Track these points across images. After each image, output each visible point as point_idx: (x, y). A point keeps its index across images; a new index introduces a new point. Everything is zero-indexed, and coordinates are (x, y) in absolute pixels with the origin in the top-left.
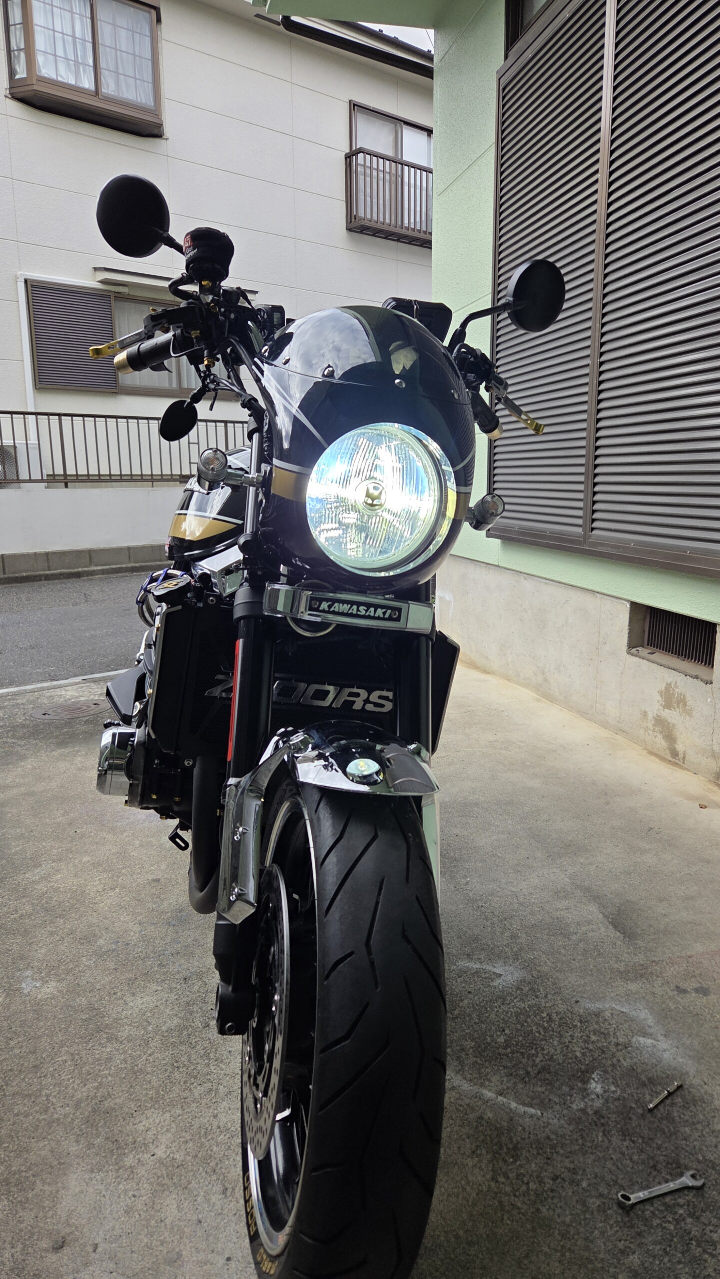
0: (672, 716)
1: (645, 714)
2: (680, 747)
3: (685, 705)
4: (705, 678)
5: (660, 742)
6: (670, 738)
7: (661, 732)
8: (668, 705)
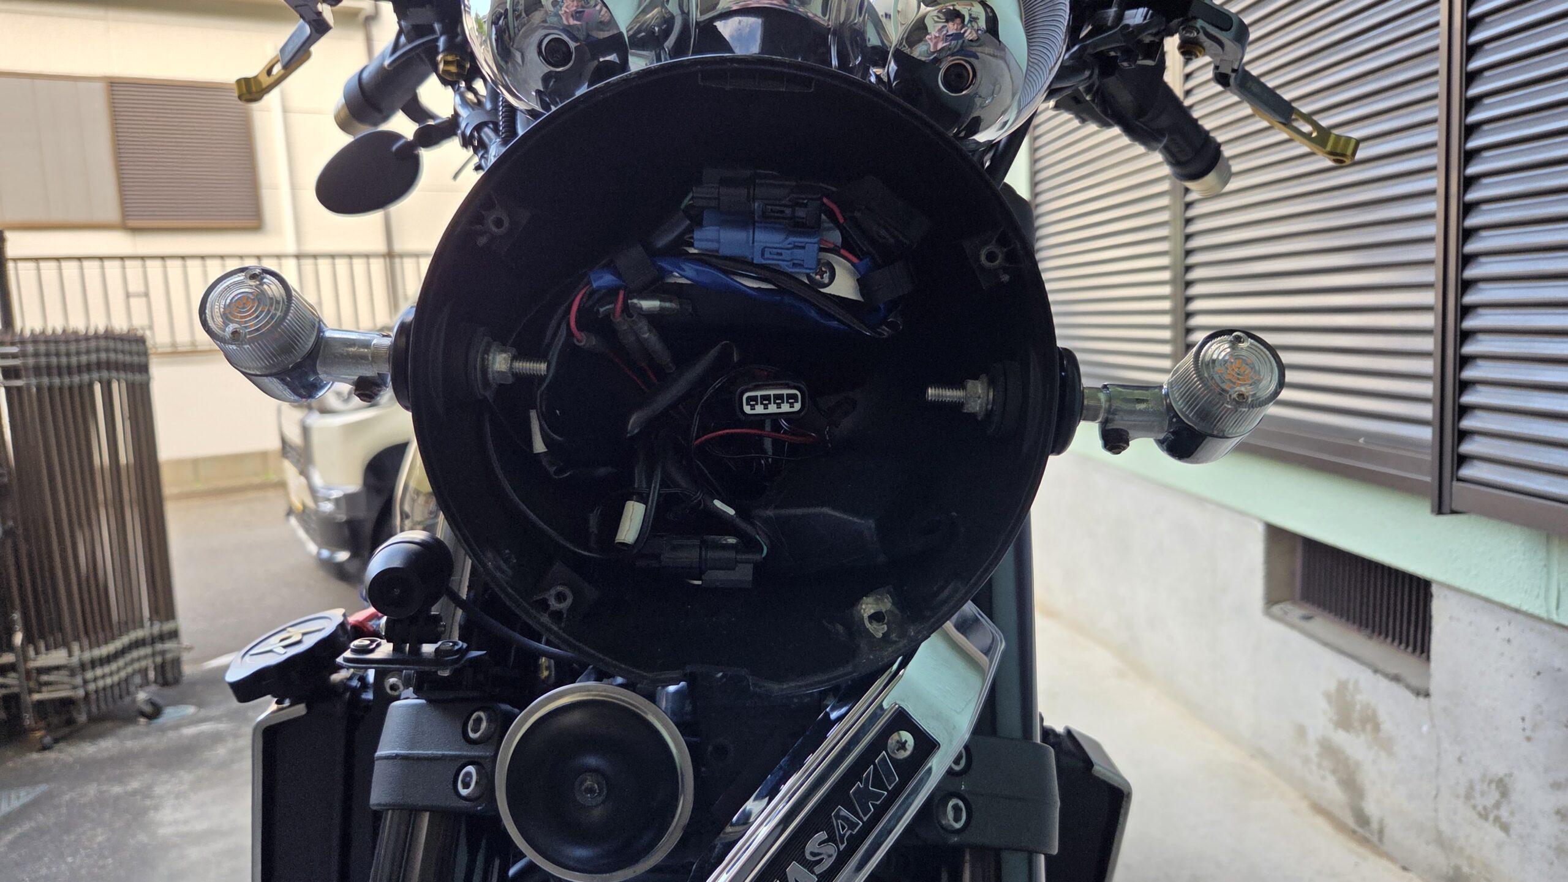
0: (1354, 745)
1: (1301, 732)
2: (1371, 808)
3: (1377, 728)
4: (1415, 682)
5: (1334, 793)
6: (1351, 784)
7: (1334, 772)
8: (1344, 721)
